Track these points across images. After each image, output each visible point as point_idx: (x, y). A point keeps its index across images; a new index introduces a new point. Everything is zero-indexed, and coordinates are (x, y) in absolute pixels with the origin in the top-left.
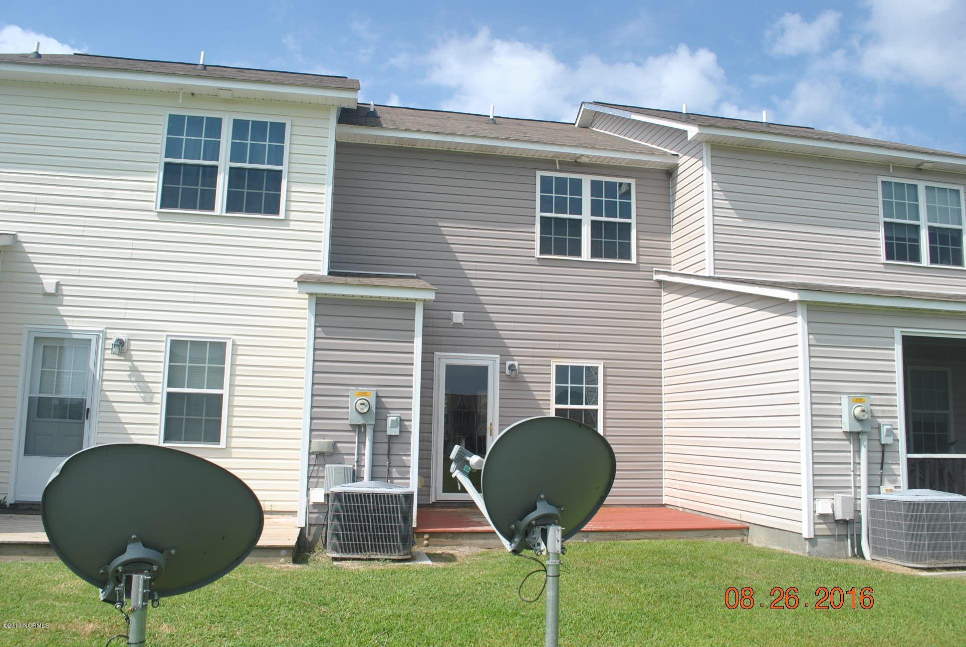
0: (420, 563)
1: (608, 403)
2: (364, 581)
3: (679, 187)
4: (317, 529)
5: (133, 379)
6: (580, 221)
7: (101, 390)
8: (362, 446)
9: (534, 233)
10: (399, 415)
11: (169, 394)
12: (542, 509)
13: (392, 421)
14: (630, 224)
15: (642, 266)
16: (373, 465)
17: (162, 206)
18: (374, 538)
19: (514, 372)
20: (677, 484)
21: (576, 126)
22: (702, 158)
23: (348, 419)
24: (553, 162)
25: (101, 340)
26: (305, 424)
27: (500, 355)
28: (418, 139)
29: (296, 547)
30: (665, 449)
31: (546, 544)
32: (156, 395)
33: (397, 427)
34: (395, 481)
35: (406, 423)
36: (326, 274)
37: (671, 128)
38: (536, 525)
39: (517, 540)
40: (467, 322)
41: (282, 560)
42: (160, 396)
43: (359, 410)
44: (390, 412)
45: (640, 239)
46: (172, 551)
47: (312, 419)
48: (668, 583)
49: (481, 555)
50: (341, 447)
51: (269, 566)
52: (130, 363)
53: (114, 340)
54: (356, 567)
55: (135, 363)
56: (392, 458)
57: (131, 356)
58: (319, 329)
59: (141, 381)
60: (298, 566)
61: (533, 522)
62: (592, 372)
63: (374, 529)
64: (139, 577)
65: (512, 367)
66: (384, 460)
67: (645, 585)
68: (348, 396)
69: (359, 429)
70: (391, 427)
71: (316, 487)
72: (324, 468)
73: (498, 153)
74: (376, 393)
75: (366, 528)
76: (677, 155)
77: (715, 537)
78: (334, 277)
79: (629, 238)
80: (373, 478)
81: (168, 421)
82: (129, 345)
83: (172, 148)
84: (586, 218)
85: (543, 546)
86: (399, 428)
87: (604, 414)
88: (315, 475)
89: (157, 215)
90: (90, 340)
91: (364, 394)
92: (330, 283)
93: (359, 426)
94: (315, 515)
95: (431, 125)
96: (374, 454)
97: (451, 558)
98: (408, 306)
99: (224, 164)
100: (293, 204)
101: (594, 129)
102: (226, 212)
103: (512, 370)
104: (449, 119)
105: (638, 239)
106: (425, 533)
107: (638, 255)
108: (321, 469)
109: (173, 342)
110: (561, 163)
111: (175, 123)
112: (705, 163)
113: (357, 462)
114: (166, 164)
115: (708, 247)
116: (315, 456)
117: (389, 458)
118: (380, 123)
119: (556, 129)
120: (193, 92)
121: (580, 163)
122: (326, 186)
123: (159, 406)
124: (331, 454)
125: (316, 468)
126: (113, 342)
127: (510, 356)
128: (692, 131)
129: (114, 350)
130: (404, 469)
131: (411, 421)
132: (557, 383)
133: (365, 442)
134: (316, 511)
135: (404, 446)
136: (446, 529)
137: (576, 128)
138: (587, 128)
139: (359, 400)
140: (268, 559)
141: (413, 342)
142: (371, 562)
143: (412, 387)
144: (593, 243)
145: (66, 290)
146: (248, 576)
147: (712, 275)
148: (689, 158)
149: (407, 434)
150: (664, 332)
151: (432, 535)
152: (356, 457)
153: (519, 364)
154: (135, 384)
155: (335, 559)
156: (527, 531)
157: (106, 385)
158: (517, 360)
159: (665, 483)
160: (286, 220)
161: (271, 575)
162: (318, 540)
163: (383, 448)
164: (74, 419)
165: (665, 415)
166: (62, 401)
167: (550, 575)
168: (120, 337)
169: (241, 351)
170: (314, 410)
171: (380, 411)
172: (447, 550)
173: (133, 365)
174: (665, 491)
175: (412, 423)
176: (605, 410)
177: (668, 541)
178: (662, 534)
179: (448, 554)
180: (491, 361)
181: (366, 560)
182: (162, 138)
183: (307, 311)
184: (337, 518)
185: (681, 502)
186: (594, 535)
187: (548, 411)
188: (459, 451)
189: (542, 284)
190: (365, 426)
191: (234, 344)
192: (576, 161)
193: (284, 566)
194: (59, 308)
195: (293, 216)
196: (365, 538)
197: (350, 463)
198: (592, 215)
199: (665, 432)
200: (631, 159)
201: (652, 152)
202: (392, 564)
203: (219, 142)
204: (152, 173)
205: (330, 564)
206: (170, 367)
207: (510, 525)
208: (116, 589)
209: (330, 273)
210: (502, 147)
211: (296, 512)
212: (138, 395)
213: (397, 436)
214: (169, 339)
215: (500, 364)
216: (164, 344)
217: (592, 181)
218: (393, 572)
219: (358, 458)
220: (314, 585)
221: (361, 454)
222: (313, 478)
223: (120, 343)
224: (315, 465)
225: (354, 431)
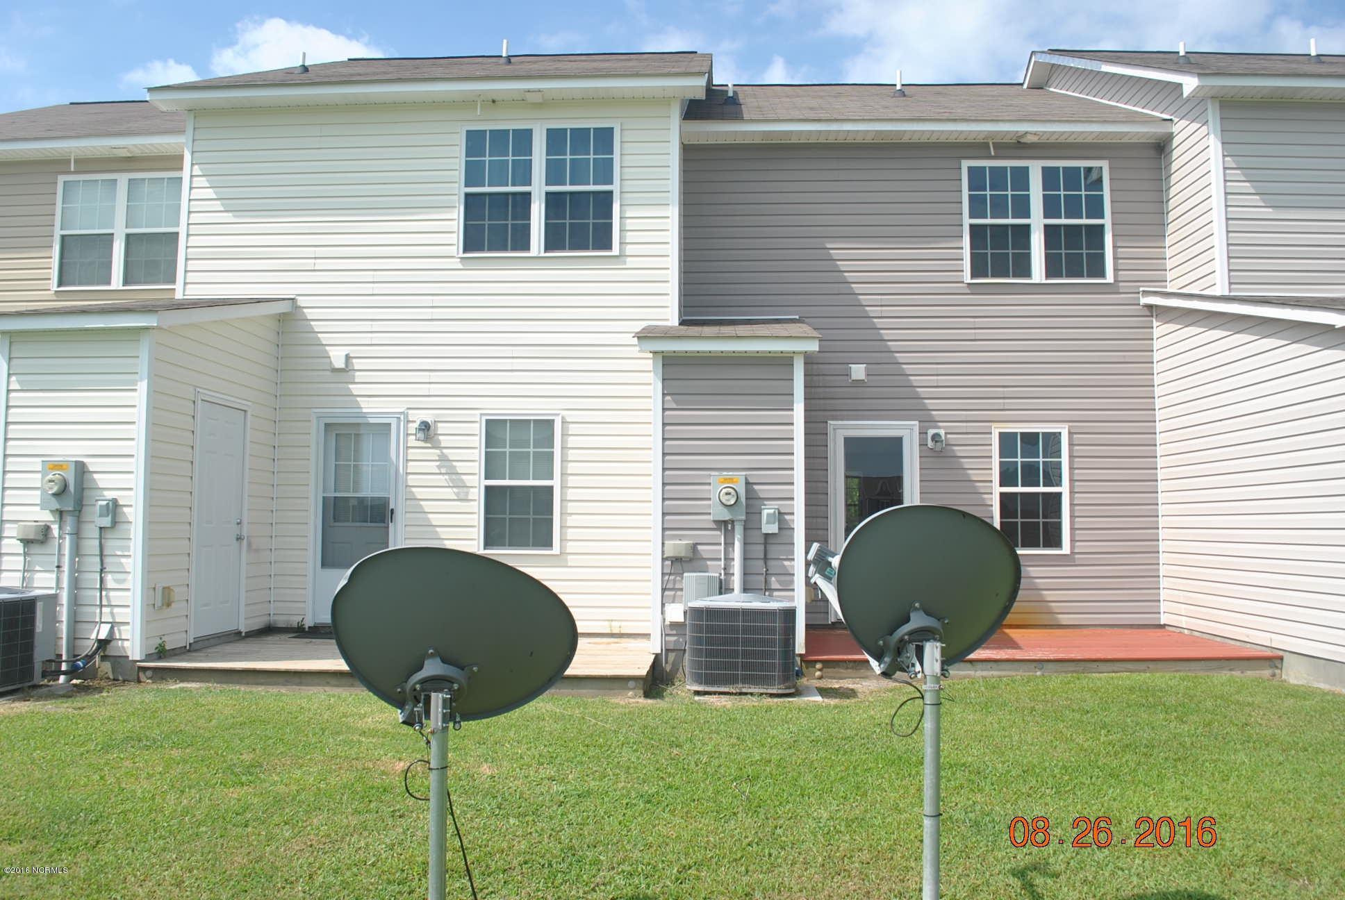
0: (806, 699)
1: (1077, 483)
2: (730, 719)
3: (1174, 166)
4: (676, 656)
5: (443, 471)
6: (1028, 226)
7: (407, 486)
8: (731, 549)
9: (962, 248)
10: (776, 507)
11: (488, 488)
12: (918, 620)
13: (768, 515)
14: (1102, 226)
15: (1122, 286)
16: (745, 574)
17: (466, 250)
18: (745, 666)
19: (939, 444)
20: (1181, 596)
21: (1025, 86)
22: (1207, 121)
23: (710, 514)
24: (985, 146)
25: (402, 423)
26: (656, 521)
27: (920, 421)
28: (792, 132)
29: (650, 678)
30: (1162, 546)
31: (922, 665)
32: (471, 490)
33: (774, 523)
34: (776, 593)
35: (787, 517)
36: (676, 323)
37: (1159, 81)
38: (910, 642)
39: (887, 659)
40: (871, 377)
41: (630, 693)
42: (476, 490)
43: (724, 501)
44: (766, 503)
45: (1120, 247)
46: (474, 668)
47: (664, 514)
48: (1142, 729)
49: (891, 691)
50: (704, 550)
51: (614, 700)
52: (438, 451)
53: (418, 423)
54: (724, 703)
55: (445, 451)
56: (771, 563)
57: (439, 442)
58: (668, 398)
59: (452, 472)
60: (650, 701)
61: (906, 637)
62: (1053, 440)
63: (746, 654)
64: (438, 696)
65: (936, 438)
66: (759, 566)
67: (1108, 731)
68: (710, 484)
69: (725, 526)
70: (767, 523)
71: (673, 602)
72: (682, 578)
73: (905, 139)
74: (746, 479)
75: (735, 654)
76: (1171, 120)
77: (1231, 670)
78: (686, 327)
79: (1102, 247)
80: (745, 590)
81: (488, 522)
82: (436, 428)
83: (473, 174)
84: (1037, 221)
85: (918, 668)
86: (777, 523)
87: (1072, 499)
88: (671, 587)
89: (461, 262)
90: (389, 424)
91: (731, 480)
92: (679, 337)
93: (725, 522)
94: (674, 638)
95: (811, 109)
96: (745, 559)
97: (851, 694)
98: (785, 361)
99: (538, 189)
100: (629, 234)
101: (1051, 89)
102: (545, 252)
103: (936, 442)
104: (839, 95)
105: (1115, 247)
106: (816, 661)
107: (1116, 270)
108: (678, 578)
109: (488, 421)
110: (996, 145)
111: (475, 141)
112: (1211, 132)
113: (725, 569)
114: (467, 195)
115: (1220, 253)
116: (669, 563)
117: (766, 564)
118: (741, 112)
119: (993, 96)
120: (494, 98)
121: (1025, 143)
122: (670, 207)
123: (476, 503)
124: (691, 560)
125: (672, 577)
126: (416, 425)
127: (933, 422)
128: (1190, 83)
129: (418, 436)
130: (788, 578)
131: (793, 514)
132: (1001, 457)
133: (734, 544)
134: (674, 632)
135: (787, 547)
136: (845, 657)
137: (1024, 90)
138: (1042, 88)
139: (725, 488)
140: (612, 691)
141: (792, 410)
142: (743, 697)
143: (792, 469)
144: (1048, 258)
145: (357, 364)
146: (587, 711)
147: (1226, 293)
148: (1188, 122)
149: (788, 532)
150: (1157, 380)
151: (827, 664)
152: (722, 563)
153: (946, 433)
154: (446, 477)
155: (697, 693)
156: (898, 648)
157: (412, 480)
158: (944, 428)
159: (1163, 594)
160: (621, 256)
161: (615, 710)
162: (678, 669)
163: (758, 550)
164: (376, 522)
165: (1161, 498)
166: (361, 500)
167: (928, 703)
168: (425, 419)
169: (573, 429)
170: (667, 503)
171: (751, 502)
172: (847, 684)
173: (442, 452)
174: (1163, 607)
175: (795, 517)
176: (1072, 492)
177: (1158, 675)
178: (1151, 665)
179: (847, 688)
180: (907, 431)
181: (736, 694)
182: (460, 162)
183: (652, 374)
184: (698, 641)
185: (1186, 622)
186: (1050, 666)
187: (989, 496)
188: (818, 550)
189: (977, 320)
190: (733, 522)
191: (564, 422)
192: (1019, 142)
193: (633, 700)
194: (351, 386)
195: (629, 250)
196: (734, 666)
197: (715, 571)
198: (1045, 217)
199: (1162, 522)
200: (1101, 132)
201: (1132, 118)
202: (770, 700)
203: (531, 160)
204: (450, 209)
205: (690, 699)
206: (487, 453)
207: (877, 641)
208: (415, 709)
209: (682, 323)
210: (910, 131)
211: (649, 635)
212: (450, 490)
213: (775, 534)
214: (484, 418)
215: (920, 433)
216: (477, 425)
217: (1043, 168)
218: (769, 709)
219: (725, 565)
220: (666, 723)
221: (728, 560)
222: (669, 591)
223: (425, 427)
224: (670, 574)
225: (718, 529)
